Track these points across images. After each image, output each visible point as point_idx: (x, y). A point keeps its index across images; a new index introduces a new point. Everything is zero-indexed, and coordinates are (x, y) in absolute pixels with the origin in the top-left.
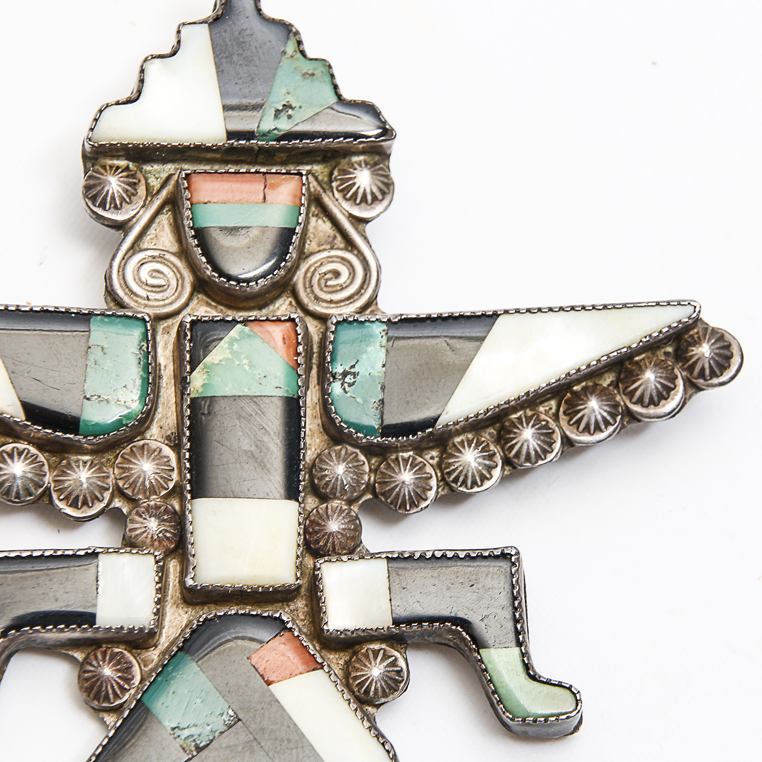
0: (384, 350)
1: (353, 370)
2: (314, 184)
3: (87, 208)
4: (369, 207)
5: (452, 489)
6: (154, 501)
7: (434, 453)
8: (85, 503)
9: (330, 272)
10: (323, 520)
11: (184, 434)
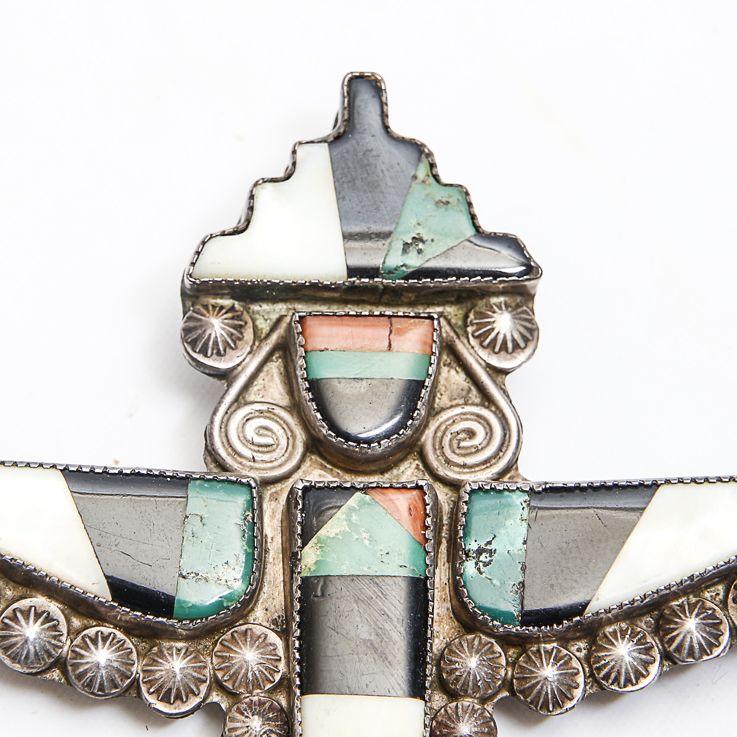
0: (525, 524)
1: (489, 547)
2: (446, 328)
3: (186, 354)
4: (509, 356)
5: (601, 687)
6: (258, 695)
7: (582, 644)
8: (178, 697)
9: (464, 431)
10: (453, 722)
11: (294, 619)
